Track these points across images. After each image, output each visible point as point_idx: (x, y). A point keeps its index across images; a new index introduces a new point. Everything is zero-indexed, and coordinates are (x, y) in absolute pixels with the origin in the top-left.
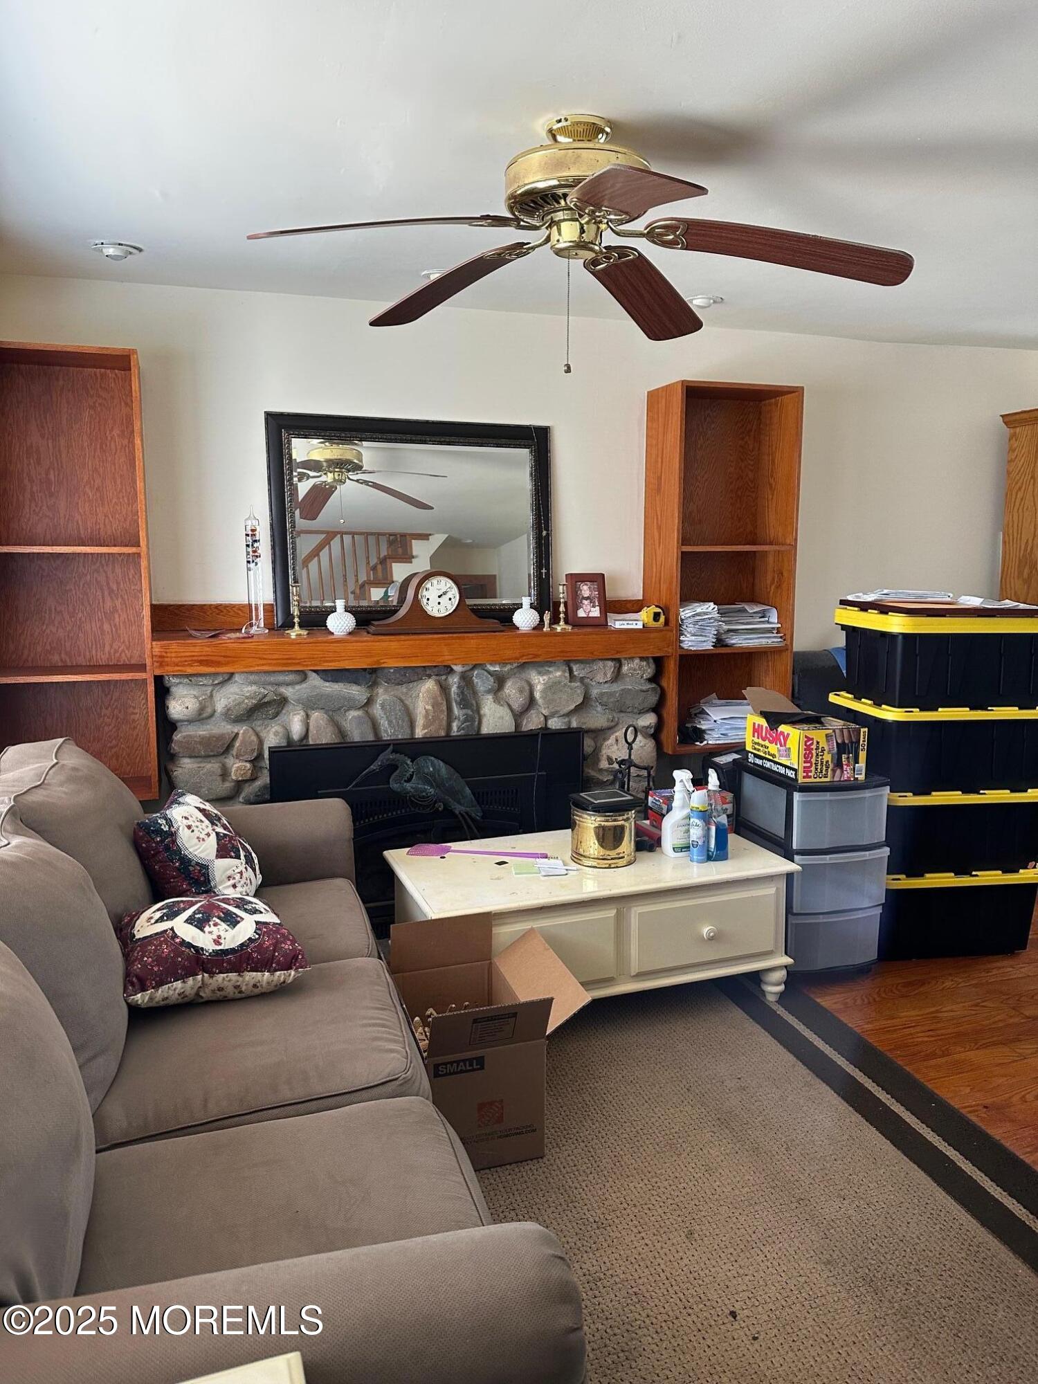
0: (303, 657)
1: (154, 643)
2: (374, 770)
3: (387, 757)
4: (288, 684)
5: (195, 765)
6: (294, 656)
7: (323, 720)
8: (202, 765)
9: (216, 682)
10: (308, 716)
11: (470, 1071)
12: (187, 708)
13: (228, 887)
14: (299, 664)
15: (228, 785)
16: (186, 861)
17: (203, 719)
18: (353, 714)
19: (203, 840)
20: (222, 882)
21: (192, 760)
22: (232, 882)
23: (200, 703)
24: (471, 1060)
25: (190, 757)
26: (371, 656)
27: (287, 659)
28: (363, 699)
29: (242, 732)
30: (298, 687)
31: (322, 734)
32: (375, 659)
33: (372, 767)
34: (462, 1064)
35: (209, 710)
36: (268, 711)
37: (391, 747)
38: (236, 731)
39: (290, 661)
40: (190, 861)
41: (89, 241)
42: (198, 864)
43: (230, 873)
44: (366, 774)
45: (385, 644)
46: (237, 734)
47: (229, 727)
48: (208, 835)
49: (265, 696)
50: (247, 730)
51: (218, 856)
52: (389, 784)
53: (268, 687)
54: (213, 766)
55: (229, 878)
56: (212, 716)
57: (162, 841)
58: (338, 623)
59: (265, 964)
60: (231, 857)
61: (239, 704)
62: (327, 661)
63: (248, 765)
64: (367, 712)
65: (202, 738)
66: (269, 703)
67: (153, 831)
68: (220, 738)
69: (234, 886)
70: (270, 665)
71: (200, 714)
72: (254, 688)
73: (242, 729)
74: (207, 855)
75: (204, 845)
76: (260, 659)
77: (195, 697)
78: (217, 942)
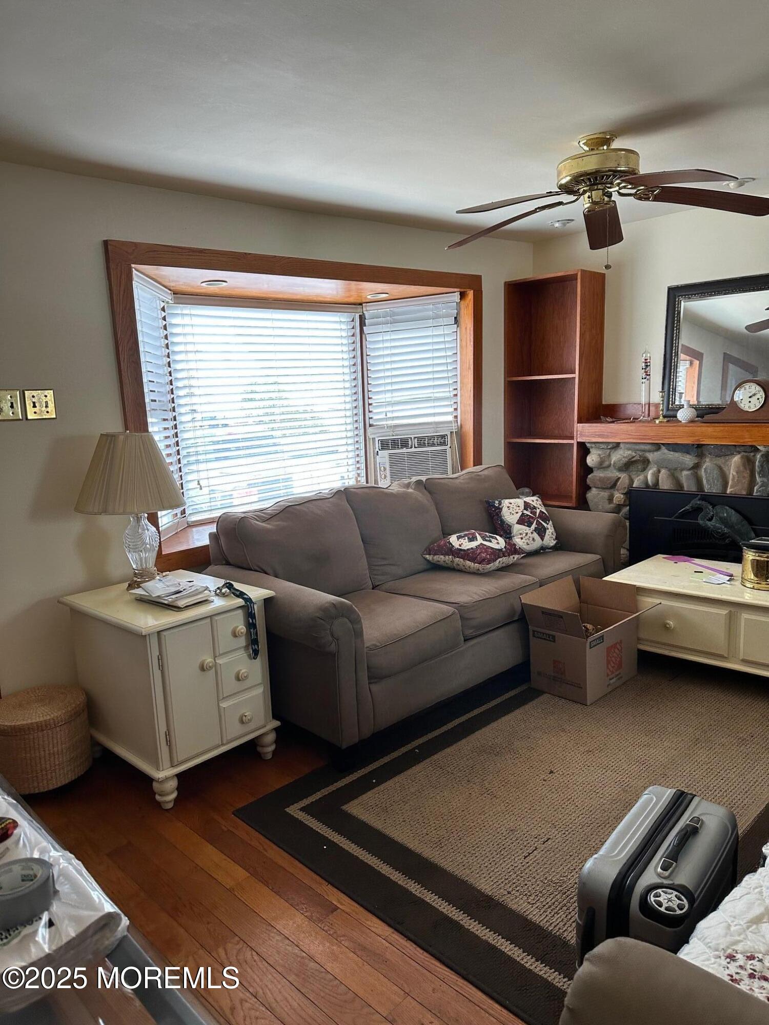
0: (652, 435)
1: (578, 424)
2: (688, 509)
3: (696, 502)
4: (649, 451)
5: (597, 492)
6: (648, 434)
7: (665, 474)
8: (600, 492)
9: (609, 447)
10: (659, 471)
11: (547, 640)
12: (593, 460)
13: (519, 538)
14: (649, 439)
15: (612, 505)
16: (503, 522)
17: (604, 468)
18: (685, 473)
19: (513, 514)
20: (517, 535)
21: (597, 489)
22: (521, 536)
23: (601, 458)
24: (549, 635)
25: (596, 488)
26: (694, 437)
27: (644, 436)
28: (691, 464)
29: (622, 477)
30: (655, 453)
31: (665, 484)
32: (697, 438)
33: (687, 507)
34: (542, 634)
35: (607, 463)
36: (638, 466)
37: (699, 496)
38: (620, 476)
39: (645, 437)
40: (504, 522)
41: (548, 223)
42: (507, 524)
43: (521, 532)
44: (683, 511)
45: (704, 429)
46: (619, 478)
47: (617, 474)
48: (517, 513)
49: (633, 457)
50: (625, 476)
51: (517, 523)
52: (698, 520)
53: (638, 452)
54: (605, 494)
55: (521, 534)
56: (609, 466)
57: (495, 510)
58: (683, 414)
59: (473, 560)
60: (524, 525)
61: (619, 461)
62: (666, 438)
63: (622, 496)
64: (696, 473)
65: (600, 478)
66: (636, 462)
67: (491, 505)
68: (609, 479)
69: (522, 538)
70: (634, 439)
71: (601, 465)
72: (630, 452)
73: (623, 476)
74: (512, 521)
75: (512, 517)
76: (629, 435)
77: (599, 455)
78: (460, 546)
